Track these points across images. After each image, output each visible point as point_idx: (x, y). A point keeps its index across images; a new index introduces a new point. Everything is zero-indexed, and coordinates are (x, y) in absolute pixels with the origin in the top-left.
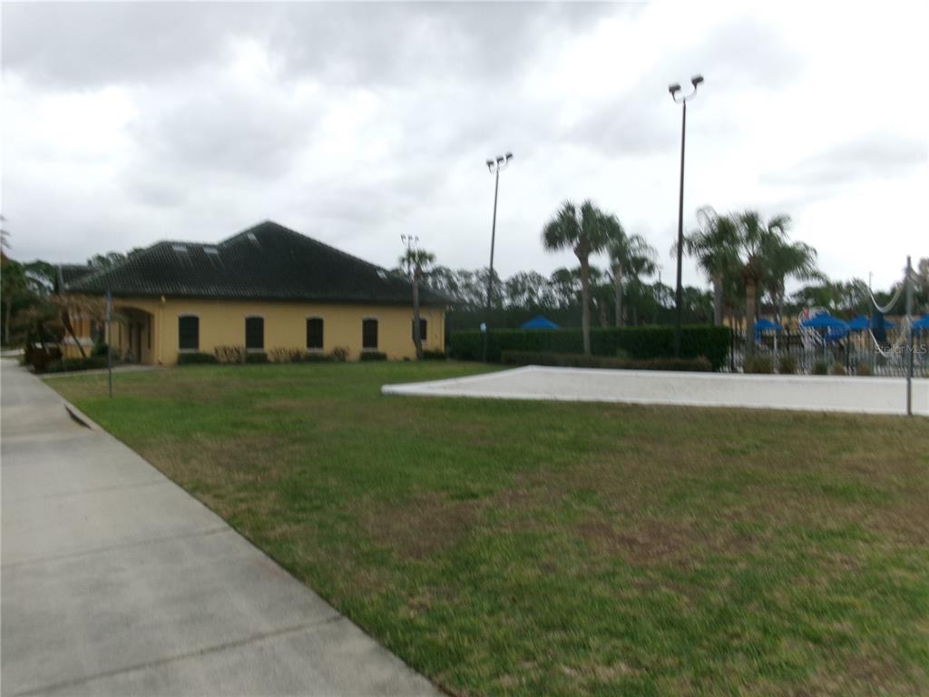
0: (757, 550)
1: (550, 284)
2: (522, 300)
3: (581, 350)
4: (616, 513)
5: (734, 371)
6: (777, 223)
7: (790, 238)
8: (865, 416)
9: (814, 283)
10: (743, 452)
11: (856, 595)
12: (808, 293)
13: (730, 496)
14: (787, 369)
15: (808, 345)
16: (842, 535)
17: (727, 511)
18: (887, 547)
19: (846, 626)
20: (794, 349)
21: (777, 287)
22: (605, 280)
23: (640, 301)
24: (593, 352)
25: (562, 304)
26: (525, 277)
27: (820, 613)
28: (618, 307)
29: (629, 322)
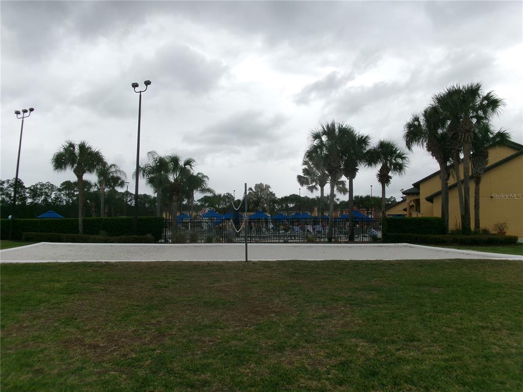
0: (167, 341)
1: (59, 190)
2: (40, 200)
3: (78, 232)
4: (88, 331)
5: (166, 242)
6: (188, 162)
7: (195, 170)
8: (227, 263)
9: (209, 194)
10: (166, 287)
11: (214, 358)
12: (205, 199)
13: (156, 312)
14: (194, 240)
15: (205, 227)
16: (210, 327)
17: (153, 321)
18: (231, 330)
19: (207, 376)
20: (197, 229)
21: (190, 196)
22: (94, 189)
23: (116, 202)
24: (84, 233)
25: (68, 202)
26: (42, 185)
27: (195, 371)
28: (102, 205)
29: (109, 214)
